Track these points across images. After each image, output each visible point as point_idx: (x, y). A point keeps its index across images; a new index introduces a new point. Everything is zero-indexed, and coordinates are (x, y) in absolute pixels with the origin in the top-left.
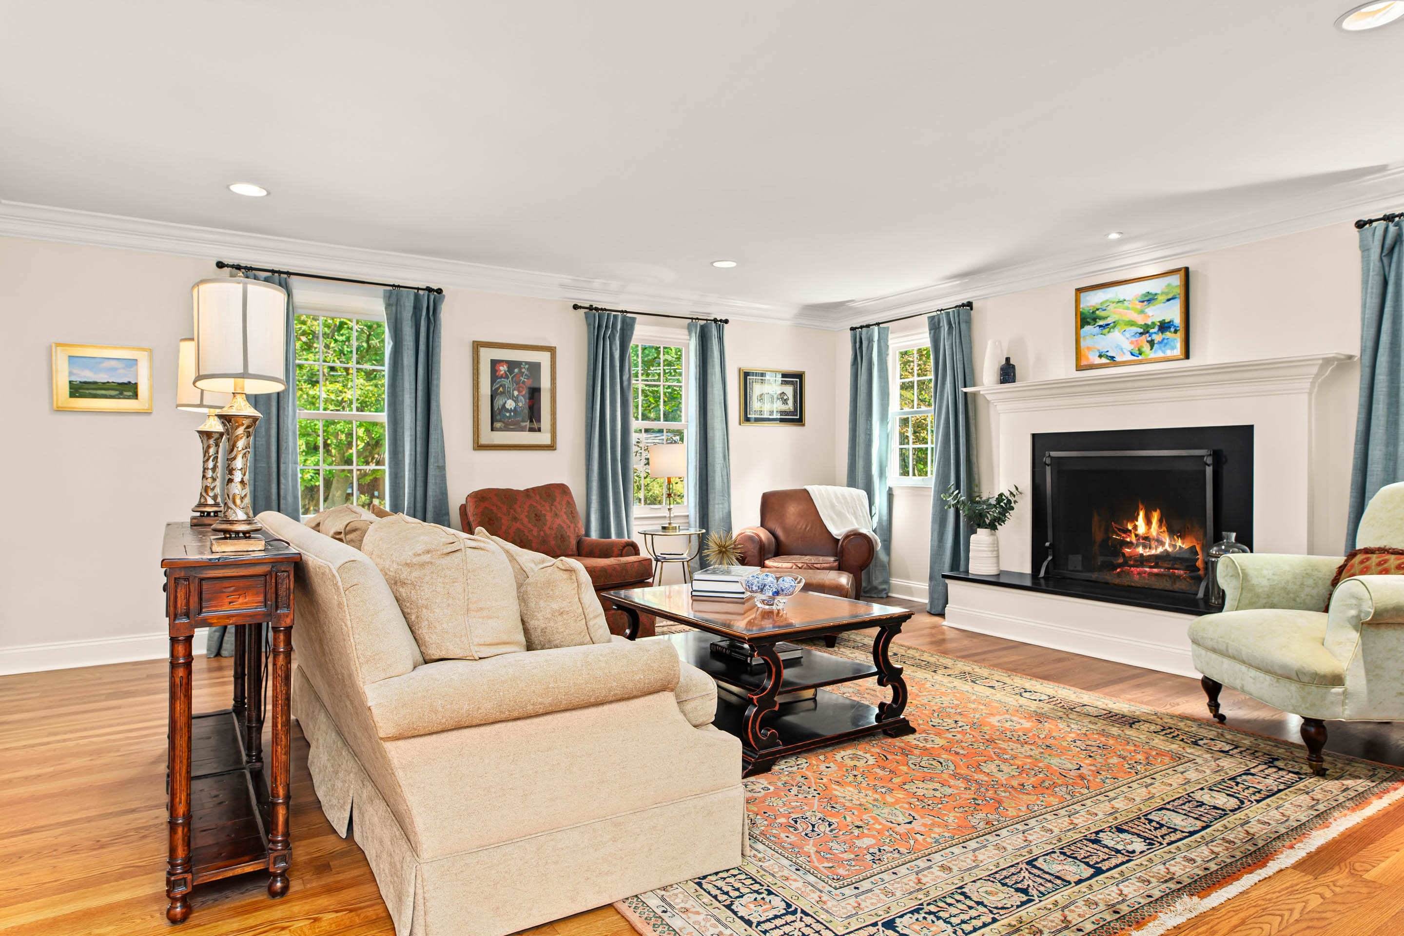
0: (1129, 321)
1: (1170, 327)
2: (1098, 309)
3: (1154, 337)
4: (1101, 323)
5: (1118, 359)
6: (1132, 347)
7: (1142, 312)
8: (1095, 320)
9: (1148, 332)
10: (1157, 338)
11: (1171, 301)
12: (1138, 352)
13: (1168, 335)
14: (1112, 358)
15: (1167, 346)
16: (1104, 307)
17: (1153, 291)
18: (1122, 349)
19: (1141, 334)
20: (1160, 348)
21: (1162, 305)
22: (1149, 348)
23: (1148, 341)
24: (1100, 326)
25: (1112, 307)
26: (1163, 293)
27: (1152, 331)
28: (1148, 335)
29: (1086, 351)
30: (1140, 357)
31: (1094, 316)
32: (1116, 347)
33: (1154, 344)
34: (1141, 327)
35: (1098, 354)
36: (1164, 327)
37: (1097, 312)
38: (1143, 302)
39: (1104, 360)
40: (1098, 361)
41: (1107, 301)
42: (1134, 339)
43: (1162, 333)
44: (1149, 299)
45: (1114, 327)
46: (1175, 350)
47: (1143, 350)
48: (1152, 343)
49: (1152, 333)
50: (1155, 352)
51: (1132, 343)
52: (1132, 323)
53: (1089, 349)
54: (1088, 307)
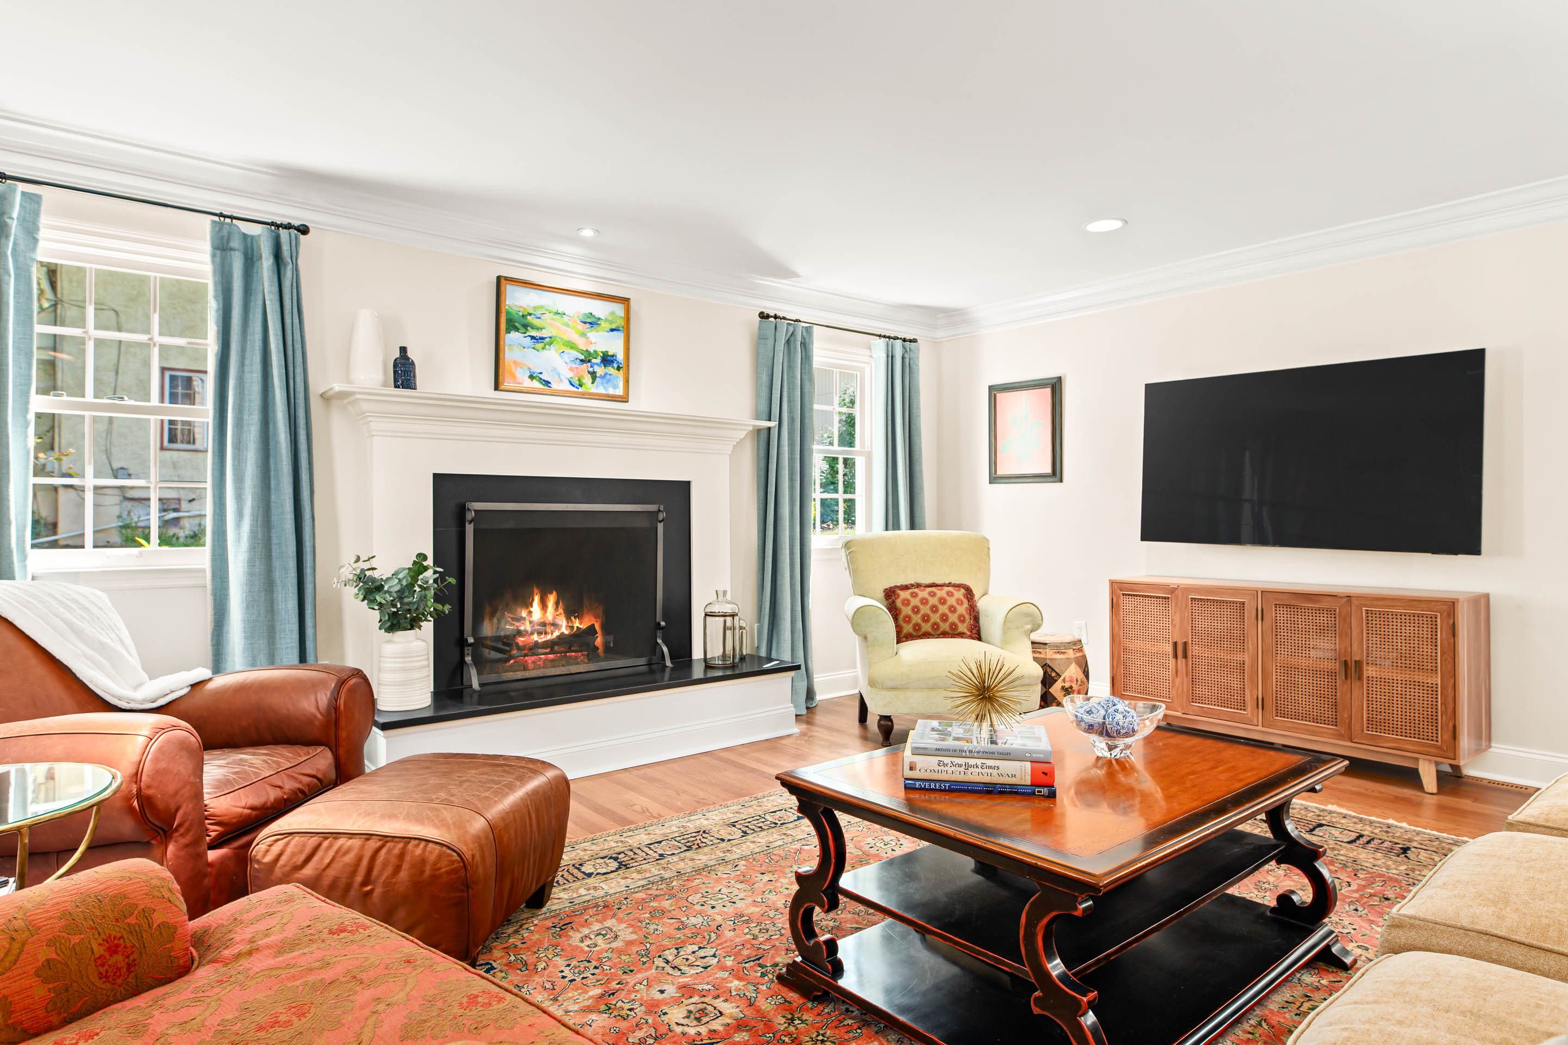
0: (569, 342)
1: (612, 362)
2: (530, 314)
3: (596, 369)
4: (534, 333)
5: (555, 386)
6: (570, 374)
7: (583, 335)
8: (526, 326)
9: (589, 361)
10: (600, 370)
11: (615, 332)
12: (578, 383)
13: (611, 370)
14: (547, 383)
15: (610, 383)
16: (538, 313)
17: (597, 314)
18: (559, 374)
19: (582, 361)
20: (602, 384)
21: (605, 334)
22: (591, 381)
23: (589, 372)
24: (533, 337)
25: (548, 317)
26: (606, 320)
27: (594, 361)
28: (589, 364)
29: (513, 366)
30: (580, 390)
31: (524, 321)
32: (552, 370)
33: (596, 377)
34: (582, 352)
35: (529, 374)
36: (607, 360)
37: (529, 318)
38: (585, 323)
39: (536, 384)
40: (528, 384)
41: (541, 307)
42: (574, 366)
43: (605, 366)
44: (592, 322)
45: (550, 344)
46: (617, 390)
47: (584, 381)
48: (593, 375)
49: (595, 364)
50: (597, 387)
51: (571, 369)
52: (573, 346)
53: (516, 363)
54: (516, 306)
